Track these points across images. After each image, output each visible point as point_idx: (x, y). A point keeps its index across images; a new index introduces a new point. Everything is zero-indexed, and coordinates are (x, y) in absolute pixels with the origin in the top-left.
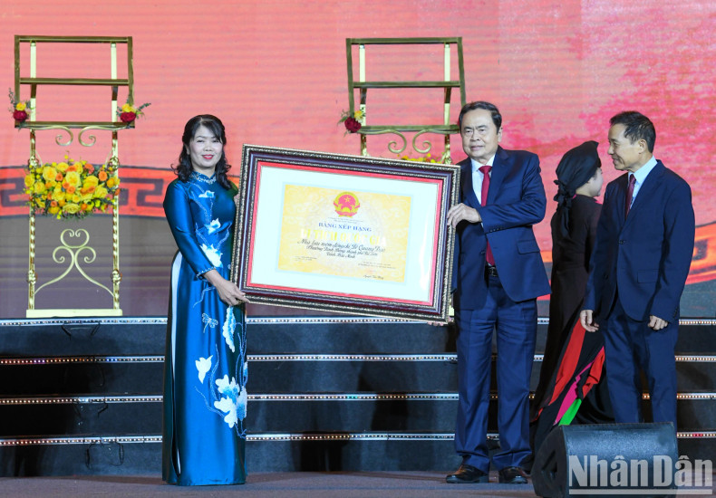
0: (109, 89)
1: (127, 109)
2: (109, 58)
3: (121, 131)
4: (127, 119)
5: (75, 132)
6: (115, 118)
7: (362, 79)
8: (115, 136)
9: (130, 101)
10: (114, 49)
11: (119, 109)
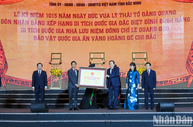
0: (101, 59)
1: (104, 62)
2: (102, 55)
3: (103, 65)
4: (104, 63)
5: (97, 65)
6: (102, 63)
7: (134, 58)
8: (102, 65)
9: (104, 61)
10: (102, 54)
11: (103, 62)
